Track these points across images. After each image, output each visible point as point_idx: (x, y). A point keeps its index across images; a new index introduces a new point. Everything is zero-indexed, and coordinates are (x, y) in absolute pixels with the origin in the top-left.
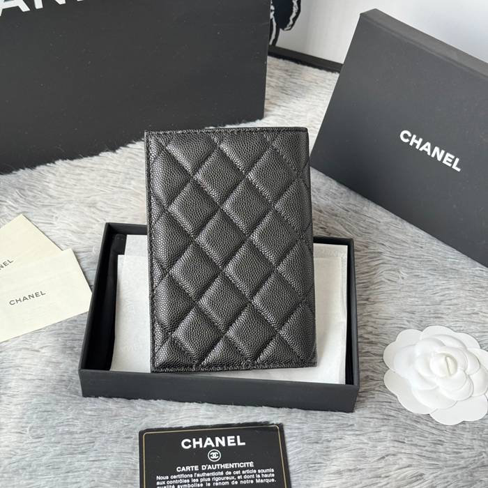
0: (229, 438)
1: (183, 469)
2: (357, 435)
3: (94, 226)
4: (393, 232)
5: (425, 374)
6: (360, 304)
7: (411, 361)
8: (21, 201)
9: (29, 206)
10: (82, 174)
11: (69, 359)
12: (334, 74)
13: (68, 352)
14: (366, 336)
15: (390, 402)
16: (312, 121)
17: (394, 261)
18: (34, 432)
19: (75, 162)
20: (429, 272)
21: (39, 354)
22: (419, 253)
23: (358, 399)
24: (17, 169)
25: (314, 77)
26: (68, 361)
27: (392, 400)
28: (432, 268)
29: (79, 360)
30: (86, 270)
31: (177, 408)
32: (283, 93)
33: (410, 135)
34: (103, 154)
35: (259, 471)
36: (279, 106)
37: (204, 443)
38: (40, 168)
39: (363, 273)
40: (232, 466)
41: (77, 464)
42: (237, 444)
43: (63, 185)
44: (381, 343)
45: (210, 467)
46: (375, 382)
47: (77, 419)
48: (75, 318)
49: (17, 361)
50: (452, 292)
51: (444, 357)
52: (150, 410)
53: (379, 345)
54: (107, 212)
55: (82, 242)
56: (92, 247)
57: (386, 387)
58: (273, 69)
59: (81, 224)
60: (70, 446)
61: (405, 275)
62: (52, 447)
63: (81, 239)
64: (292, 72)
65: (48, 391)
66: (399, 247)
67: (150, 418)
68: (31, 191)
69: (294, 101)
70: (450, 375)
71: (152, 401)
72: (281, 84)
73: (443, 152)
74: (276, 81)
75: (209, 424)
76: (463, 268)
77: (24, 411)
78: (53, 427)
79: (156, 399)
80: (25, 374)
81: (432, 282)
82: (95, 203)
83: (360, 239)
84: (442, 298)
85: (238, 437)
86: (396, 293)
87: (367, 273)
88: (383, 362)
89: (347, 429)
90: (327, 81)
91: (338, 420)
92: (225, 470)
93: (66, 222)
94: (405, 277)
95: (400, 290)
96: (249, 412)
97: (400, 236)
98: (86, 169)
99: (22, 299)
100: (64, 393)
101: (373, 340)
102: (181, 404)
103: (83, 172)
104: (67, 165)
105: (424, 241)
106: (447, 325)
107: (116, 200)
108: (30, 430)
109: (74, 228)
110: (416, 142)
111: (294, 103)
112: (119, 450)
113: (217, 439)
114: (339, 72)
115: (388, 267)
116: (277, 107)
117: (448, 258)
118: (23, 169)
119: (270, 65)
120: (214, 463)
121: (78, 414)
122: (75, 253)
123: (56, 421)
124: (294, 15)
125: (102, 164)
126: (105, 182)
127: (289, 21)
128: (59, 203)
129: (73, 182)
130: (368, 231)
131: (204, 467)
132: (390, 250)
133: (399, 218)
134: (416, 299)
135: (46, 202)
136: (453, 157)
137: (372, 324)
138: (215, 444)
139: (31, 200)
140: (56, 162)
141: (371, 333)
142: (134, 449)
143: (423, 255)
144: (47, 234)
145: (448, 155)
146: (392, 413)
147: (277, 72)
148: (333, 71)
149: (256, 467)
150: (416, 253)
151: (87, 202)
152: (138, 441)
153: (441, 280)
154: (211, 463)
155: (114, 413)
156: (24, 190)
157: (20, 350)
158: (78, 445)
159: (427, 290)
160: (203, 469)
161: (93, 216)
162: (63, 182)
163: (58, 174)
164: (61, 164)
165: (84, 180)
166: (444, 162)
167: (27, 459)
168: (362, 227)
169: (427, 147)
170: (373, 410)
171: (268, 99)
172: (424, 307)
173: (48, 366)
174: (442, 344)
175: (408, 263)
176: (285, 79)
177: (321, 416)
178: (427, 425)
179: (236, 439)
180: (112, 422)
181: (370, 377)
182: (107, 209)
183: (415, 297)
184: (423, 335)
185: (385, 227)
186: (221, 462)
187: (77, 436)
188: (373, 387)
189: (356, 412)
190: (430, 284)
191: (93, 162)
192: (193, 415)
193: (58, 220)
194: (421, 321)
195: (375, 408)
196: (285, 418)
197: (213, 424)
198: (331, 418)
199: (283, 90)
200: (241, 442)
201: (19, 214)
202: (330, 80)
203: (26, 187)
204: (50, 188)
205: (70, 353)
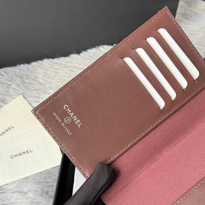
8: (21, 85)
9: (26, 89)
13: (44, 196)
19: (56, 60)
21: (27, 196)
24: (20, 64)
26: (44, 202)
32: (183, 17)
34: (72, 56)
38: (33, 64)
43: (47, 76)
48: (50, 171)
49: (13, 200)
68: (28, 79)
69: (191, 23)
72: (183, 11)
98: (62, 66)
99: (18, 155)
103: (60, 68)
104: (50, 63)
111: (191, 25)
118: (24, 64)
125: (71, 63)
128: (44, 88)
129: (53, 74)
135: (37, 87)
139: (27, 85)
140: (44, 60)
156: (23, 78)
157: (14, 192)
162: (47, 74)
163: (44, 68)
164: (46, 62)
165: (60, 73)
176: (185, 8)
191: (65, 61)
201: (19, 94)
203: (25, 76)
204: (39, 77)
205: (46, 197)
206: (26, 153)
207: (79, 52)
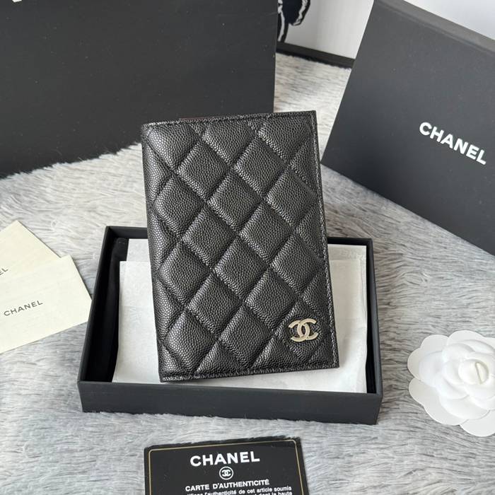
0: (242, 454)
1: (193, 488)
2: (382, 449)
3: (94, 231)
4: (413, 232)
5: (454, 382)
6: (381, 309)
7: (438, 369)
8: (16, 206)
9: (25, 212)
10: (81, 178)
11: (68, 372)
12: (346, 70)
13: (66, 365)
14: (388, 342)
15: (417, 413)
16: (325, 119)
17: (417, 263)
18: (31, 450)
19: (74, 165)
20: (455, 273)
21: (36, 367)
22: (443, 254)
23: (381, 410)
24: (12, 174)
25: (326, 74)
26: (67, 374)
27: (418, 410)
28: (458, 269)
29: (77, 373)
30: (85, 278)
31: (185, 422)
32: (293, 90)
33: (430, 127)
34: (103, 157)
35: (275, 490)
36: (290, 104)
37: (214, 460)
38: (37, 173)
39: (383, 276)
40: (245, 484)
41: (76, 485)
42: (250, 460)
43: (61, 189)
44: (404, 350)
45: (221, 486)
46: (399, 392)
47: (77, 436)
48: (75, 329)
49: (12, 375)
50: (480, 294)
51: (474, 363)
52: (155, 425)
53: (403, 352)
54: (108, 217)
55: (82, 249)
56: (91, 253)
57: (411, 397)
58: (283, 66)
59: (80, 229)
60: (69, 465)
61: (429, 278)
62: (50, 466)
63: (81, 245)
64: (302, 69)
65: (46, 406)
66: (421, 248)
67: (156, 433)
68: (28, 197)
69: (306, 98)
70: (481, 383)
71: (158, 415)
72: (291, 82)
73: (466, 144)
74: (286, 78)
75: (220, 440)
76: (491, 269)
77: (20, 428)
78: (50, 445)
79: (162, 414)
80: (21, 389)
81: (458, 284)
82: (95, 208)
83: (379, 240)
84: (469, 301)
85: (252, 453)
86: (419, 297)
87: (388, 275)
88: (408, 369)
89: (370, 442)
90: (340, 78)
91: (361, 433)
92: (238, 489)
93: (64, 227)
94: (429, 280)
95: (423, 293)
96: (263, 426)
97: (422, 237)
98: (85, 172)
99: (17, 310)
100: (62, 409)
101: (397, 346)
102: (190, 418)
103: (82, 176)
104: (65, 169)
105: (448, 241)
106: (476, 330)
107: (118, 204)
108: (26, 449)
109: (73, 233)
110: (437, 134)
111: (306, 100)
112: (123, 469)
113: (229, 455)
114: (351, 68)
115: (410, 268)
116: (287, 105)
117: (475, 258)
118: (19, 173)
119: (278, 62)
120: (226, 482)
121: (78, 430)
122: (74, 260)
123: (55, 439)
124: (303, 8)
125: (102, 167)
126: (105, 185)
127: (298, 15)
128: (56, 209)
129: (70, 186)
130: (387, 232)
131: (215, 486)
132: (412, 251)
133: (420, 217)
134: (441, 303)
135: (44, 207)
136: (477, 149)
137: (395, 330)
138: (227, 461)
139: (27, 205)
140: (53, 166)
141: (393, 339)
142: (138, 467)
143: (448, 256)
144: (45, 241)
145: (472, 147)
146: (419, 425)
147: (287, 70)
148: (346, 67)
149: (272, 485)
150: (439, 254)
151: (87, 206)
152: (143, 459)
153: (467, 282)
154: (223, 482)
155: (116, 430)
156: (20, 195)
157: (16, 363)
158: (79, 464)
159: (452, 292)
160: (214, 488)
161: (93, 220)
162: (61, 186)
163: (55, 178)
164: (59, 169)
165: (83, 184)
166: (468, 155)
167: (23, 480)
168: (381, 227)
169: (449, 140)
170: (398, 422)
171: (277, 97)
172: (450, 310)
173: (45, 380)
174: (471, 350)
175: (431, 264)
176: (295, 76)
177: (341, 429)
178: (457, 436)
179: (249, 455)
180: (115, 438)
181: (394, 386)
182: (108, 214)
183: (439, 300)
184: (450, 340)
185: (406, 228)
186: (234, 480)
187: (76, 454)
188: (397, 397)
189: (380, 423)
190: (457, 287)
191: (92, 164)
192: (203, 429)
193: (56, 226)
194: (448, 326)
195: (401, 419)
196: (302, 431)
197: (224, 439)
198: (352, 431)
199: (293, 87)
200: (255, 458)
201: (14, 220)
202: (342, 76)
203: (22, 193)
204: (48, 193)
205: (69, 366)
206: (31, 306)
207: (114, 150)
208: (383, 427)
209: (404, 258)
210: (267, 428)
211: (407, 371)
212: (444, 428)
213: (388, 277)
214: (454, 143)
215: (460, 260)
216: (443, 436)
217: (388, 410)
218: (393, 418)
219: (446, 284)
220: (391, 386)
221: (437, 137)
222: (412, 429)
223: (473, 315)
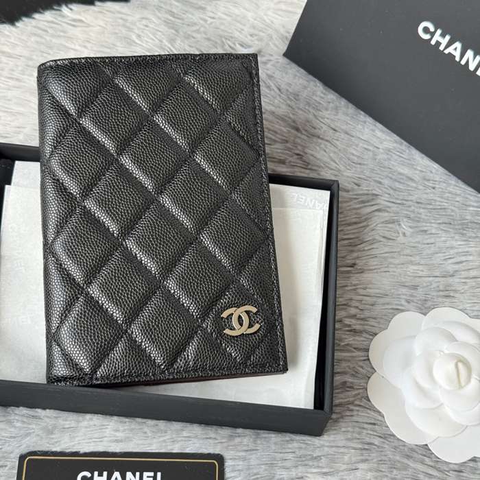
0: (145, 474)
2: (325, 474)
4: (395, 163)
5: (426, 385)
6: (343, 272)
7: (407, 361)
14: (347, 321)
15: (374, 424)
17: (394, 208)
20: (442, 227)
22: (430, 196)
27: (377, 422)
28: (446, 221)
31: (73, 424)
33: (432, 29)
39: (349, 225)
44: (367, 332)
46: (356, 392)
50: (471, 258)
51: (456, 361)
52: (33, 426)
53: (365, 335)
57: (369, 401)
66: (403, 187)
70: (461, 387)
71: (39, 410)
79: (44, 409)
81: (445, 241)
83: (348, 173)
84: (457, 267)
85: (159, 474)
86: (393, 258)
87: (356, 223)
88: (369, 359)
89: (311, 463)
91: (300, 448)
94: (408, 234)
95: (399, 252)
97: (406, 171)
101: (358, 327)
102: (80, 417)
105: (437, 178)
106: (461, 307)
107: (9, 100)
110: (440, 40)
113: (129, 476)
115: (385, 216)
117: (470, 206)
130: (360, 161)
132: (392, 192)
133: (405, 143)
134: (421, 268)
137: (357, 304)
141: (354, 316)
143: (435, 201)
146: (377, 441)
150: (425, 196)
153: (456, 240)
159: (436, 253)
166: (479, 73)
168: (353, 154)
169: (456, 49)
170: (349, 436)
172: (431, 279)
174: (452, 338)
175: (413, 212)
177: (275, 444)
178: (422, 462)
179: (155, 477)
181: (348, 384)
183: (419, 264)
184: (425, 321)
185: (385, 157)
188: (351, 400)
189: (325, 437)
190: (442, 245)
192: (96, 436)
194: (425, 301)
195: (353, 432)
196: (225, 445)
198: (290, 446)
208: (330, 442)
209: (378, 201)
210: (180, 439)
211: (367, 362)
212: (406, 449)
213: (355, 226)
214: (462, 56)
215: (450, 207)
216: (406, 461)
217: (339, 416)
218: (343, 429)
219: (429, 241)
220: (345, 382)
221: (441, 43)
222: (366, 447)
223: (460, 288)
